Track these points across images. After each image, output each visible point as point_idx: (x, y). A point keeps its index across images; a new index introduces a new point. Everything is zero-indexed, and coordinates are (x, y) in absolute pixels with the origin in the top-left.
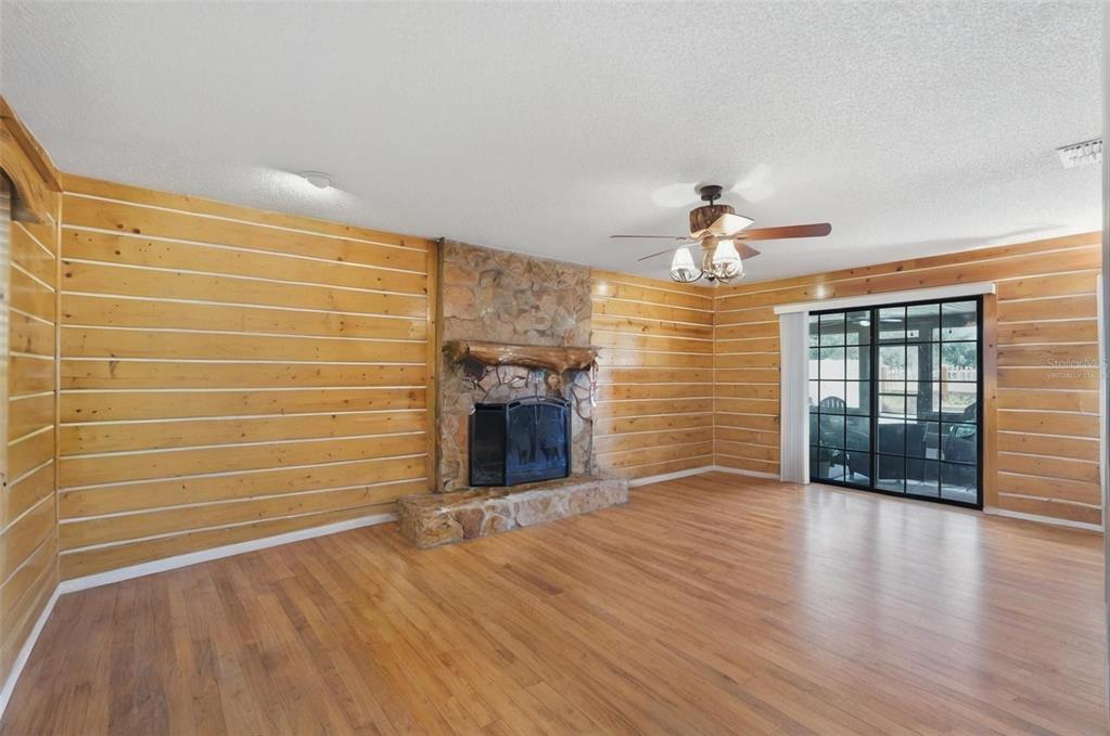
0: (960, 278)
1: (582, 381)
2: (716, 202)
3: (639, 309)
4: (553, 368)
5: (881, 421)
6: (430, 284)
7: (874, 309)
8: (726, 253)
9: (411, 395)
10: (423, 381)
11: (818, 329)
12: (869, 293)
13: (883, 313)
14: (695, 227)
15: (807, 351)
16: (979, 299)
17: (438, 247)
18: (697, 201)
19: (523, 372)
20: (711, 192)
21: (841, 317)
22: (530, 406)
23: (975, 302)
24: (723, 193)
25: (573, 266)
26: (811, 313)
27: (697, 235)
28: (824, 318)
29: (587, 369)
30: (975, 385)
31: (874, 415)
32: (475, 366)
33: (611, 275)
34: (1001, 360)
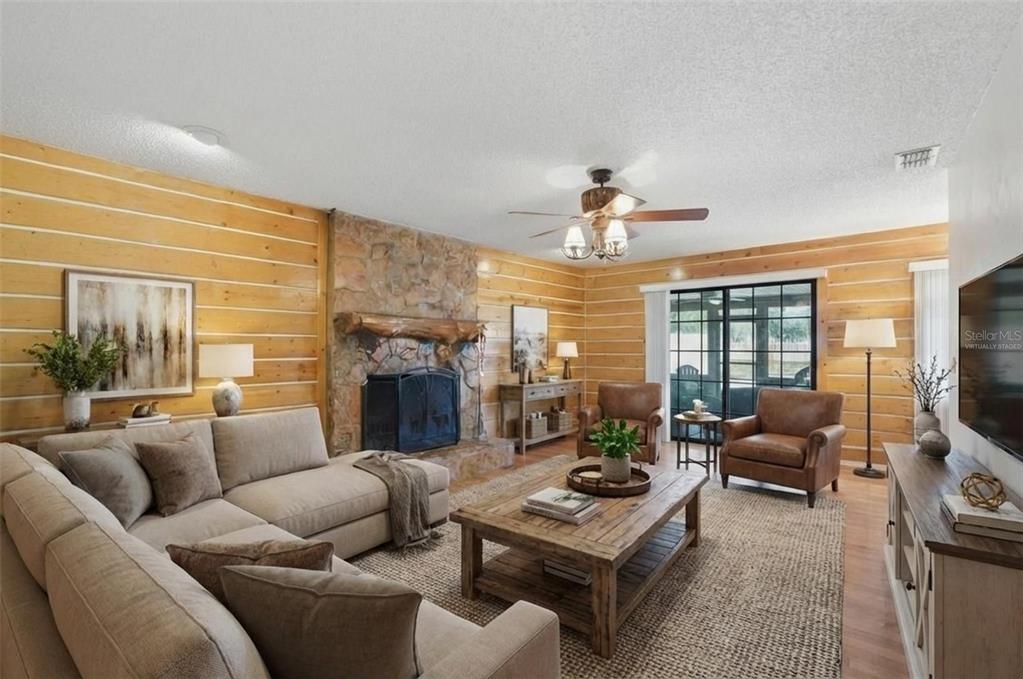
0: (797, 264)
1: (470, 352)
2: (606, 185)
3: (521, 286)
4: (443, 340)
5: (732, 386)
6: (320, 254)
7: (725, 289)
8: (616, 232)
9: (301, 366)
10: (313, 353)
11: (678, 307)
12: (722, 275)
13: (733, 293)
14: (587, 207)
15: (668, 325)
16: (813, 282)
17: (329, 217)
18: (589, 184)
19: (413, 343)
20: (601, 175)
21: (697, 296)
22: (422, 377)
23: (810, 285)
24: (613, 177)
25: (460, 242)
26: (672, 292)
27: (589, 215)
28: (683, 296)
29: (475, 340)
30: (809, 354)
31: (726, 382)
32: (367, 338)
33: (496, 252)
34: (832, 334)
